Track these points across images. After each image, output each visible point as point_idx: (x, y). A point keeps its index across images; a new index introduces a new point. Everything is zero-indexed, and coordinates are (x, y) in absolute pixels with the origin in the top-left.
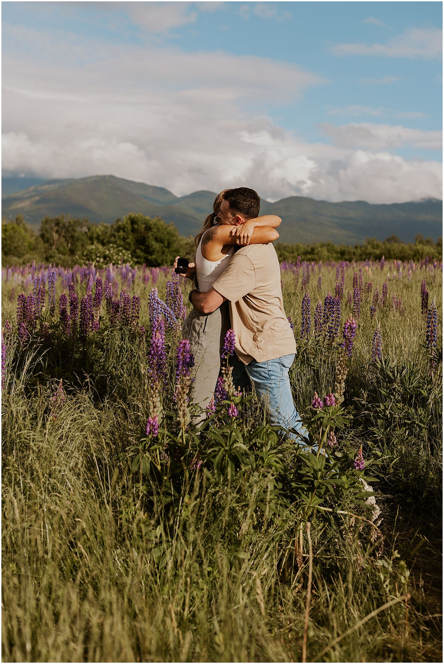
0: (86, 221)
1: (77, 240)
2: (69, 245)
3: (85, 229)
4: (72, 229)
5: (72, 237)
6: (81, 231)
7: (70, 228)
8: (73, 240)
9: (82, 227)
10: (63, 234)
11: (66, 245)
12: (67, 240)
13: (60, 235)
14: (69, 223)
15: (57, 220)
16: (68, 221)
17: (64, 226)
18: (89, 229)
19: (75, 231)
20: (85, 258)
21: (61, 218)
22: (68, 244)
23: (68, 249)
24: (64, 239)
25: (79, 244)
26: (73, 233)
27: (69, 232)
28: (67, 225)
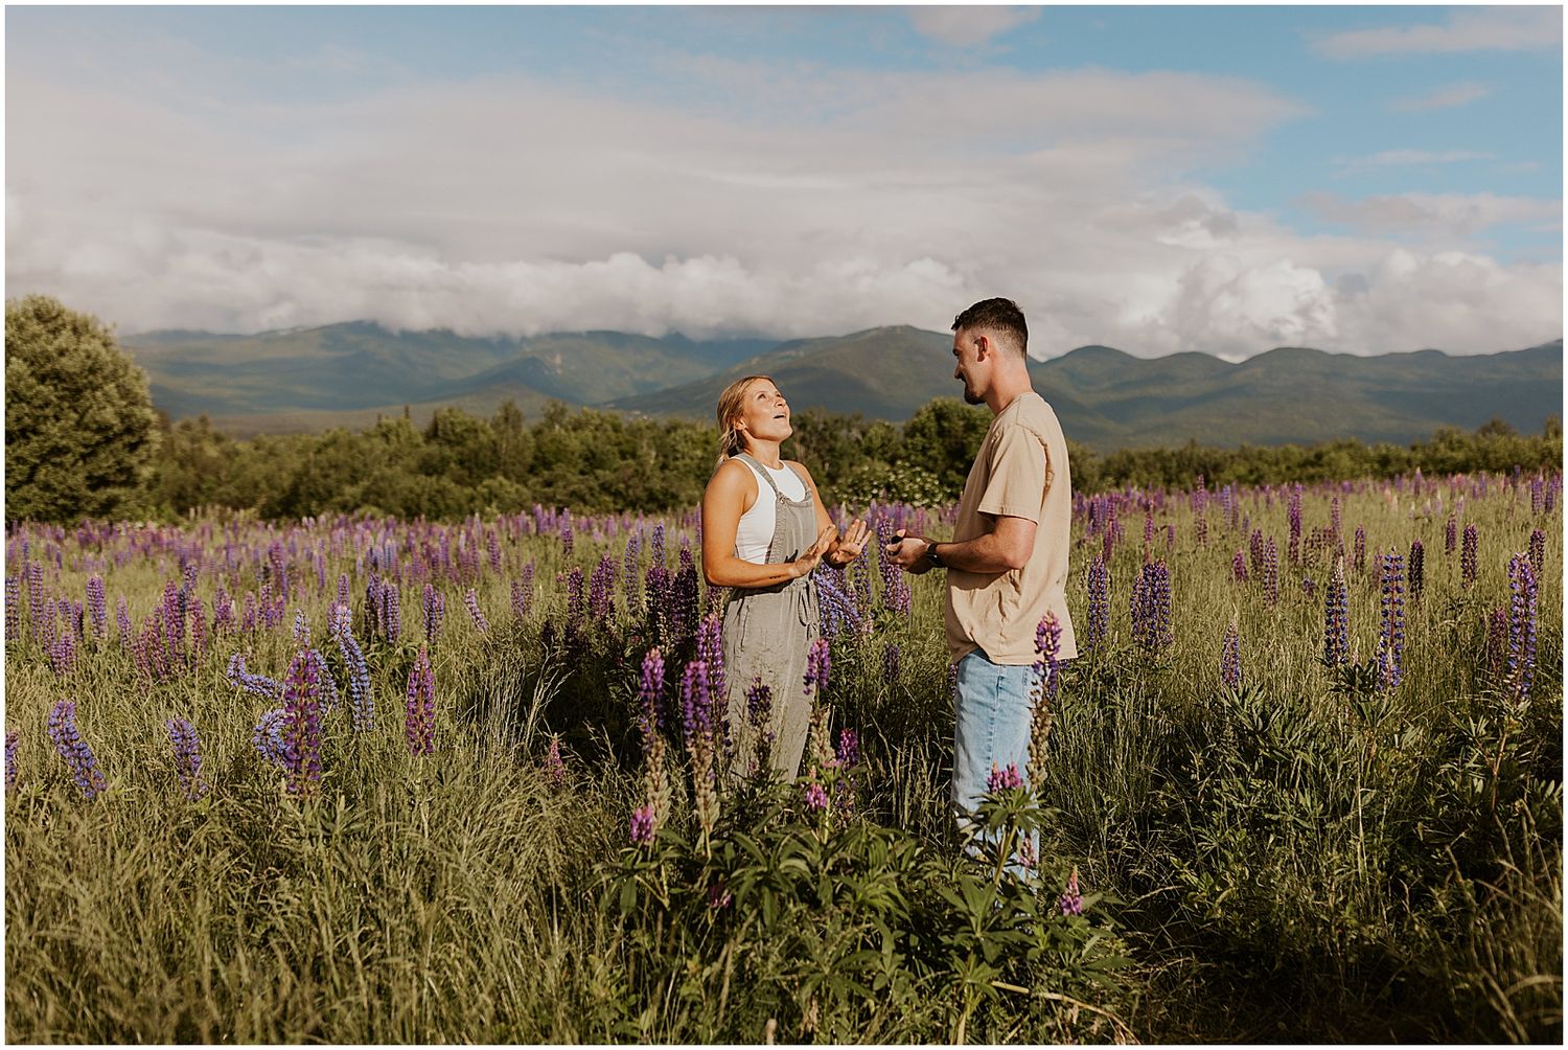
0: (858, 418)
1: (841, 456)
2: (827, 465)
3: (856, 434)
4: (831, 434)
5: (831, 450)
6: (848, 438)
7: (828, 433)
8: (833, 456)
9: (850, 431)
10: (813, 445)
11: (819, 466)
12: (821, 457)
13: (808, 447)
14: (825, 423)
15: (801, 418)
16: (821, 420)
17: (815, 428)
18: (864, 434)
19: (835, 439)
20: (850, 490)
21: (809, 415)
22: (823, 463)
23: (824, 473)
24: (816, 455)
25: (845, 463)
26: (832, 442)
27: (826, 441)
28: (821, 426)
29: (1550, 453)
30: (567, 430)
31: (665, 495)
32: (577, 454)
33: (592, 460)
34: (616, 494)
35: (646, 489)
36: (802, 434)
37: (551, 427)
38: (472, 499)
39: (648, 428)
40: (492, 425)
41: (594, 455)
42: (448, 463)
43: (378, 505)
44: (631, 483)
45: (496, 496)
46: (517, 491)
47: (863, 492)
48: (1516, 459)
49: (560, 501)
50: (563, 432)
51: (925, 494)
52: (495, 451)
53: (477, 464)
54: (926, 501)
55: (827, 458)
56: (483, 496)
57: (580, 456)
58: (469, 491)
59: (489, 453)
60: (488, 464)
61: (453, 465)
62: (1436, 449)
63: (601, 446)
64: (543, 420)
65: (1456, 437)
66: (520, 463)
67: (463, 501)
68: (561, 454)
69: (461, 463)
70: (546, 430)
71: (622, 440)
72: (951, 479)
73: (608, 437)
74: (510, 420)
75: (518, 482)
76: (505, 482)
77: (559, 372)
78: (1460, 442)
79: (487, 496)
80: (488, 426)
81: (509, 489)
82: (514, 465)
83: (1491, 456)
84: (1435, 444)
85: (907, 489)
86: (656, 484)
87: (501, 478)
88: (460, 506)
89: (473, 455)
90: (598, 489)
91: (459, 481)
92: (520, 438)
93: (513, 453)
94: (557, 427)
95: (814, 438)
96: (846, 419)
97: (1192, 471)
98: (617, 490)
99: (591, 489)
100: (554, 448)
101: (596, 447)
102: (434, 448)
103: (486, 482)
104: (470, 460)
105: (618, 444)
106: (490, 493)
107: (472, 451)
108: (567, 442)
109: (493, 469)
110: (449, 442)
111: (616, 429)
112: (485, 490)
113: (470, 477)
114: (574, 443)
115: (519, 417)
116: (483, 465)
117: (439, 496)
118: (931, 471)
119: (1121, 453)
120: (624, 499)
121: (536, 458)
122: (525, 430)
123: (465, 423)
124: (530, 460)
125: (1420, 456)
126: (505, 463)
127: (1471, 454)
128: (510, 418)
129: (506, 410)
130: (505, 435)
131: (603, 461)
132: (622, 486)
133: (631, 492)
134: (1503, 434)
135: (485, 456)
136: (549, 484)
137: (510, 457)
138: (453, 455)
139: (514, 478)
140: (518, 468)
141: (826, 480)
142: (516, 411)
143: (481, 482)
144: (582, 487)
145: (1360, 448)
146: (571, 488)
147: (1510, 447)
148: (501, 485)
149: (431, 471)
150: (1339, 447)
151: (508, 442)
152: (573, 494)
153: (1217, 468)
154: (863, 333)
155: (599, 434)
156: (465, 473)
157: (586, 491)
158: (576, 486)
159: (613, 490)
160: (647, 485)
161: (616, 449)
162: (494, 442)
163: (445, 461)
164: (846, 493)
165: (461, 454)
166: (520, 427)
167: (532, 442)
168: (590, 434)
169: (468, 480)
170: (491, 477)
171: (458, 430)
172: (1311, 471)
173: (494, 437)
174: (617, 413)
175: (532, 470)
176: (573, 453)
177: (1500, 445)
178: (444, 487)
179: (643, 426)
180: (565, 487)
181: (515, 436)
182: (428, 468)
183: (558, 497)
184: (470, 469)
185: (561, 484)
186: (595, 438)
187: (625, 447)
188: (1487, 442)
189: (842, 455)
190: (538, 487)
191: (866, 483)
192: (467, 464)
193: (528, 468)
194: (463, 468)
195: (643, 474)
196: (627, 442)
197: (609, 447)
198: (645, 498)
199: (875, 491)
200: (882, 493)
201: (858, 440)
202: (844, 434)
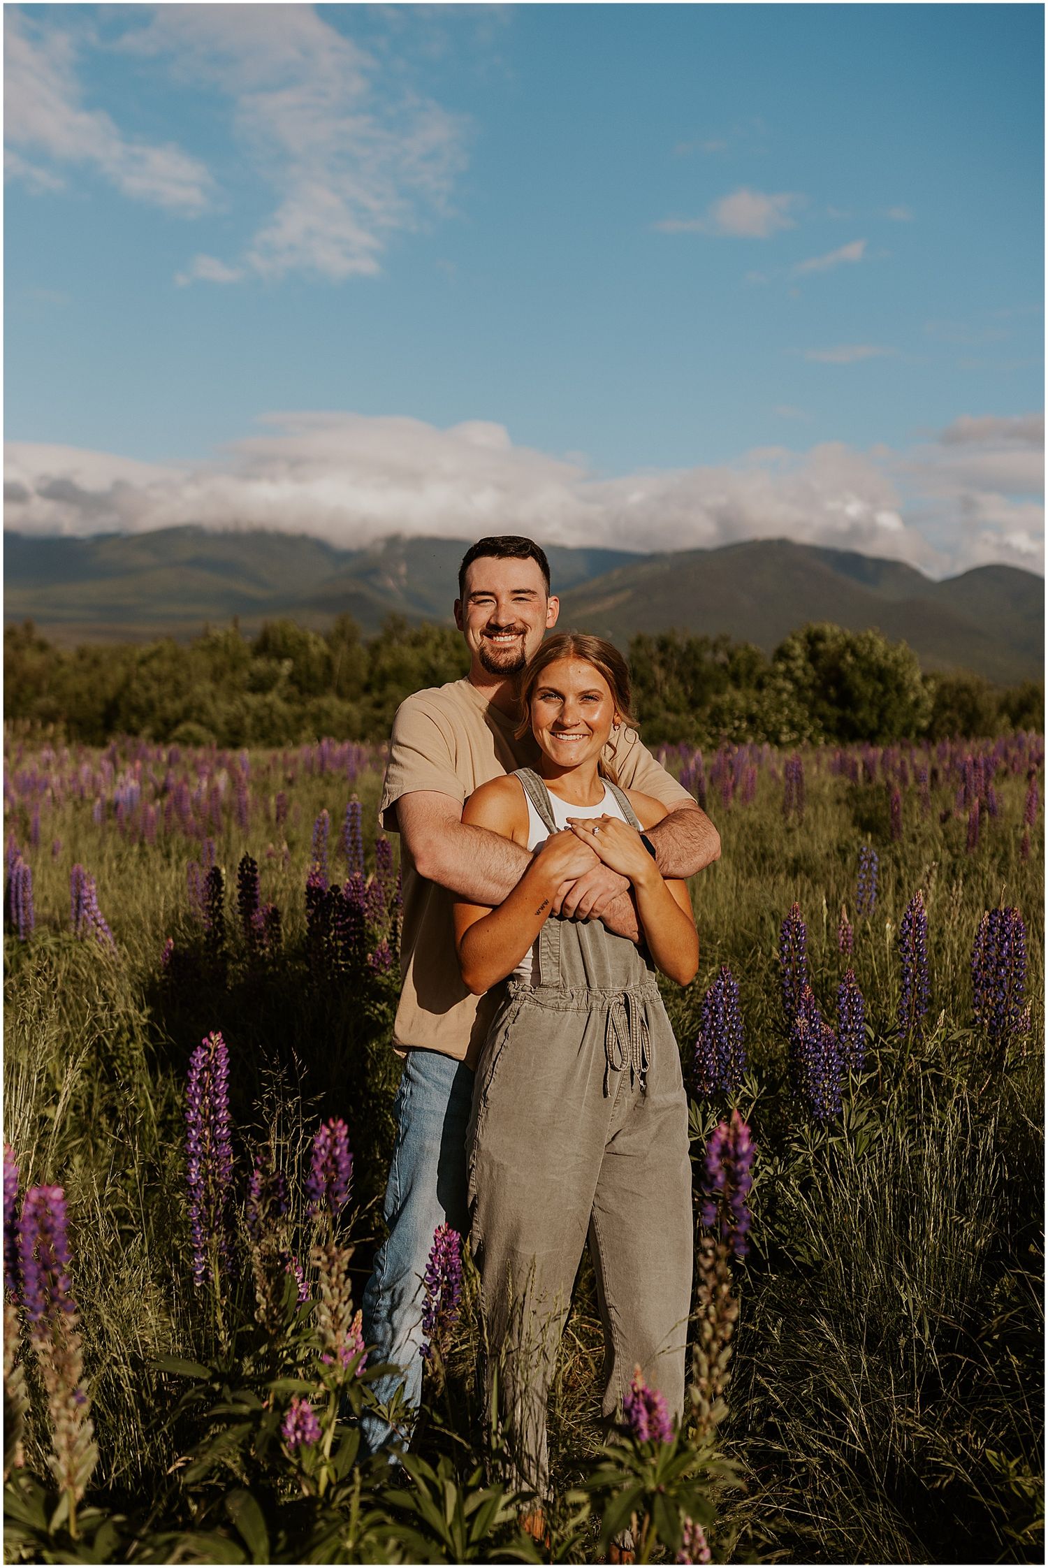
30: (406, 647)
36: (662, 656)
37: (389, 644)
40: (324, 639)
42: (276, 679)
50: (402, 648)
52: (327, 667)
55: (691, 683)
56: (311, 714)
58: (297, 709)
59: (321, 669)
60: (320, 680)
61: (281, 682)
64: (380, 634)
66: (354, 679)
70: (383, 646)
74: (346, 636)
75: (350, 702)
76: (336, 701)
79: (316, 715)
80: (319, 639)
81: (339, 710)
82: (347, 682)
87: (333, 697)
89: (305, 670)
91: (287, 698)
92: (354, 654)
93: (347, 669)
94: (395, 643)
95: (675, 662)
96: (711, 640)
102: (261, 663)
103: (316, 701)
104: (301, 676)
106: (319, 713)
107: (306, 667)
108: (407, 659)
109: (322, 687)
112: (315, 710)
113: (300, 694)
114: (414, 659)
115: (355, 632)
117: (265, 715)
121: (371, 675)
122: (360, 645)
123: (295, 635)
124: (364, 675)
126: (338, 681)
128: (345, 633)
129: (342, 624)
130: (339, 651)
135: (317, 671)
137: (344, 673)
139: (346, 697)
140: (352, 687)
142: (351, 625)
143: (311, 699)
148: (332, 705)
151: (342, 659)
162: (326, 657)
163: (273, 677)
166: (355, 642)
167: (367, 658)
169: (296, 697)
170: (322, 695)
171: (288, 641)
173: (326, 652)
175: (367, 689)
178: (271, 705)
181: (350, 652)
182: (255, 684)
184: (301, 687)
189: (706, 680)
192: (297, 681)
193: (361, 685)
194: (294, 685)
199: (737, 723)
200: (744, 725)
201: (724, 666)
202: (707, 656)
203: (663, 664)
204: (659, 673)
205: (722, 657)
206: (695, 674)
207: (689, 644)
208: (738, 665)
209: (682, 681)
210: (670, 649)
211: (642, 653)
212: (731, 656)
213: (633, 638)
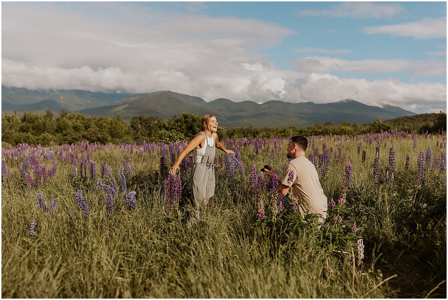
29: (343, 130)
30: (68, 119)
31: (103, 139)
32: (71, 126)
33: (76, 128)
34: (88, 139)
35: (97, 137)
36: (140, 121)
37: (62, 118)
38: (38, 140)
39: (93, 119)
40: (43, 117)
41: (76, 126)
42: (29, 129)
43: (7, 141)
44: (92, 135)
45: (46, 139)
46: (53, 137)
47: (163, 139)
48: (335, 132)
49: (69, 141)
50: (66, 120)
51: (180, 139)
52: (44, 125)
53: (38, 129)
54: (181, 141)
55: (148, 129)
56: (41, 138)
57: (72, 127)
58: (36, 137)
59: (42, 126)
60: (42, 129)
61: (30, 129)
62: (315, 129)
63: (79, 123)
64: (59, 116)
65: (319, 125)
66: (53, 129)
67: (35, 140)
68: (66, 127)
69: (33, 129)
70: (61, 119)
71: (85, 122)
72: (189, 135)
73: (81, 122)
74: (49, 116)
75: (52, 135)
76: (49, 135)
77: (62, 101)
78: (320, 127)
79: (43, 139)
80: (42, 117)
81: (50, 137)
82: (50, 129)
83: (328, 131)
84: (314, 127)
85: (175, 138)
86: (99, 135)
87: (47, 133)
88: (34, 141)
89: (37, 126)
90: (81, 137)
91: (33, 134)
92: (52, 121)
93: (50, 126)
94: (64, 118)
95: (144, 123)
96: (153, 117)
97: (251, 134)
98: (88, 137)
99: (79, 137)
100: (63, 124)
101: (77, 124)
102: (25, 124)
103: (42, 135)
104: (36, 128)
105: (84, 124)
106: (44, 138)
107: (37, 125)
108: (68, 123)
109: (44, 131)
110: (29, 122)
111: (83, 119)
112: (42, 137)
113: (36, 133)
114: (70, 123)
115: (52, 115)
116: (41, 129)
117: (27, 139)
118: (182, 133)
119: (232, 128)
120: (90, 140)
121: (58, 127)
122: (54, 119)
123: (34, 116)
124: (56, 128)
125: (311, 130)
126: (48, 129)
127: (323, 130)
128: (49, 115)
129: (48, 113)
130: (47, 120)
131: (79, 128)
132: (89, 136)
133: (92, 138)
134: (331, 125)
135: (41, 127)
136: (65, 135)
137: (49, 127)
138: (31, 126)
139: (51, 134)
140: (52, 131)
141: (147, 135)
142: (51, 113)
143: (40, 135)
144: (77, 136)
145: (295, 128)
146: (73, 137)
147: (333, 128)
148: (47, 135)
149: (23, 131)
150: (290, 128)
151: (48, 122)
152: (73, 138)
153: (257, 133)
154: (156, 92)
155: (78, 120)
156: (35, 131)
157: (78, 138)
158: (74, 136)
159: (86, 137)
160: (97, 136)
161: (83, 125)
162: (44, 122)
163: (28, 128)
164: (157, 139)
165: (33, 126)
166: (52, 118)
167: (56, 123)
168: (75, 121)
169: (36, 134)
170: (44, 133)
171: (32, 119)
172: (282, 134)
173: (44, 121)
174: (82, 114)
175: (56, 131)
176: (70, 126)
177: (330, 128)
178: (29, 136)
179: (91, 118)
180: (71, 136)
181: (50, 121)
182: (22, 130)
183: (69, 139)
184: (36, 130)
185: (69, 135)
186: (77, 122)
187: (86, 125)
188: (327, 127)
189: (152, 128)
190: (62, 136)
191: (163, 136)
192: (35, 129)
193: (55, 130)
194: (34, 130)
195: (96, 132)
196: (87, 123)
197: (81, 124)
198: (97, 140)
199: (166, 138)
200: (168, 139)
201: (157, 124)
202: (152, 122)
203: (140, 124)
204: (140, 126)
205: (156, 122)
206: (149, 126)
207: (147, 119)
208: (161, 124)
209: (146, 128)
210: (142, 120)
211: (135, 121)
212: (158, 122)
213: (133, 117)
